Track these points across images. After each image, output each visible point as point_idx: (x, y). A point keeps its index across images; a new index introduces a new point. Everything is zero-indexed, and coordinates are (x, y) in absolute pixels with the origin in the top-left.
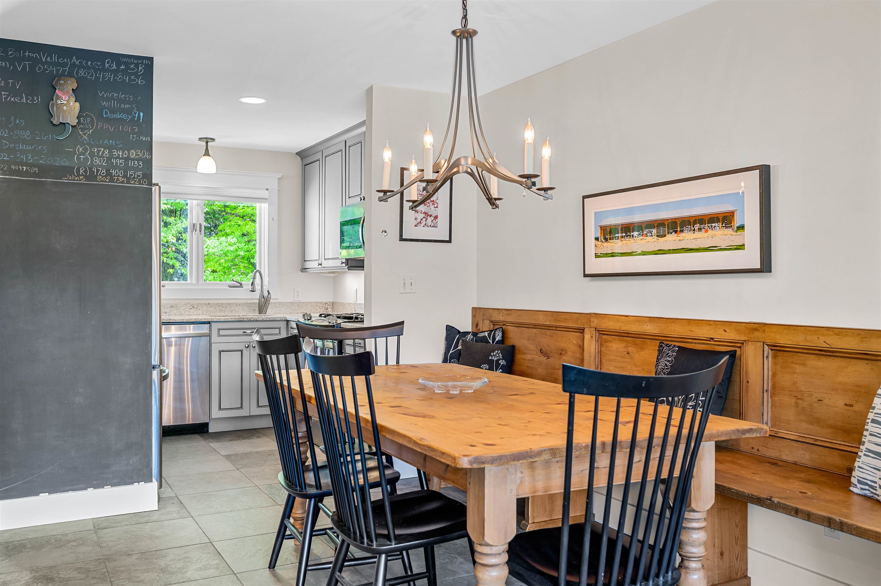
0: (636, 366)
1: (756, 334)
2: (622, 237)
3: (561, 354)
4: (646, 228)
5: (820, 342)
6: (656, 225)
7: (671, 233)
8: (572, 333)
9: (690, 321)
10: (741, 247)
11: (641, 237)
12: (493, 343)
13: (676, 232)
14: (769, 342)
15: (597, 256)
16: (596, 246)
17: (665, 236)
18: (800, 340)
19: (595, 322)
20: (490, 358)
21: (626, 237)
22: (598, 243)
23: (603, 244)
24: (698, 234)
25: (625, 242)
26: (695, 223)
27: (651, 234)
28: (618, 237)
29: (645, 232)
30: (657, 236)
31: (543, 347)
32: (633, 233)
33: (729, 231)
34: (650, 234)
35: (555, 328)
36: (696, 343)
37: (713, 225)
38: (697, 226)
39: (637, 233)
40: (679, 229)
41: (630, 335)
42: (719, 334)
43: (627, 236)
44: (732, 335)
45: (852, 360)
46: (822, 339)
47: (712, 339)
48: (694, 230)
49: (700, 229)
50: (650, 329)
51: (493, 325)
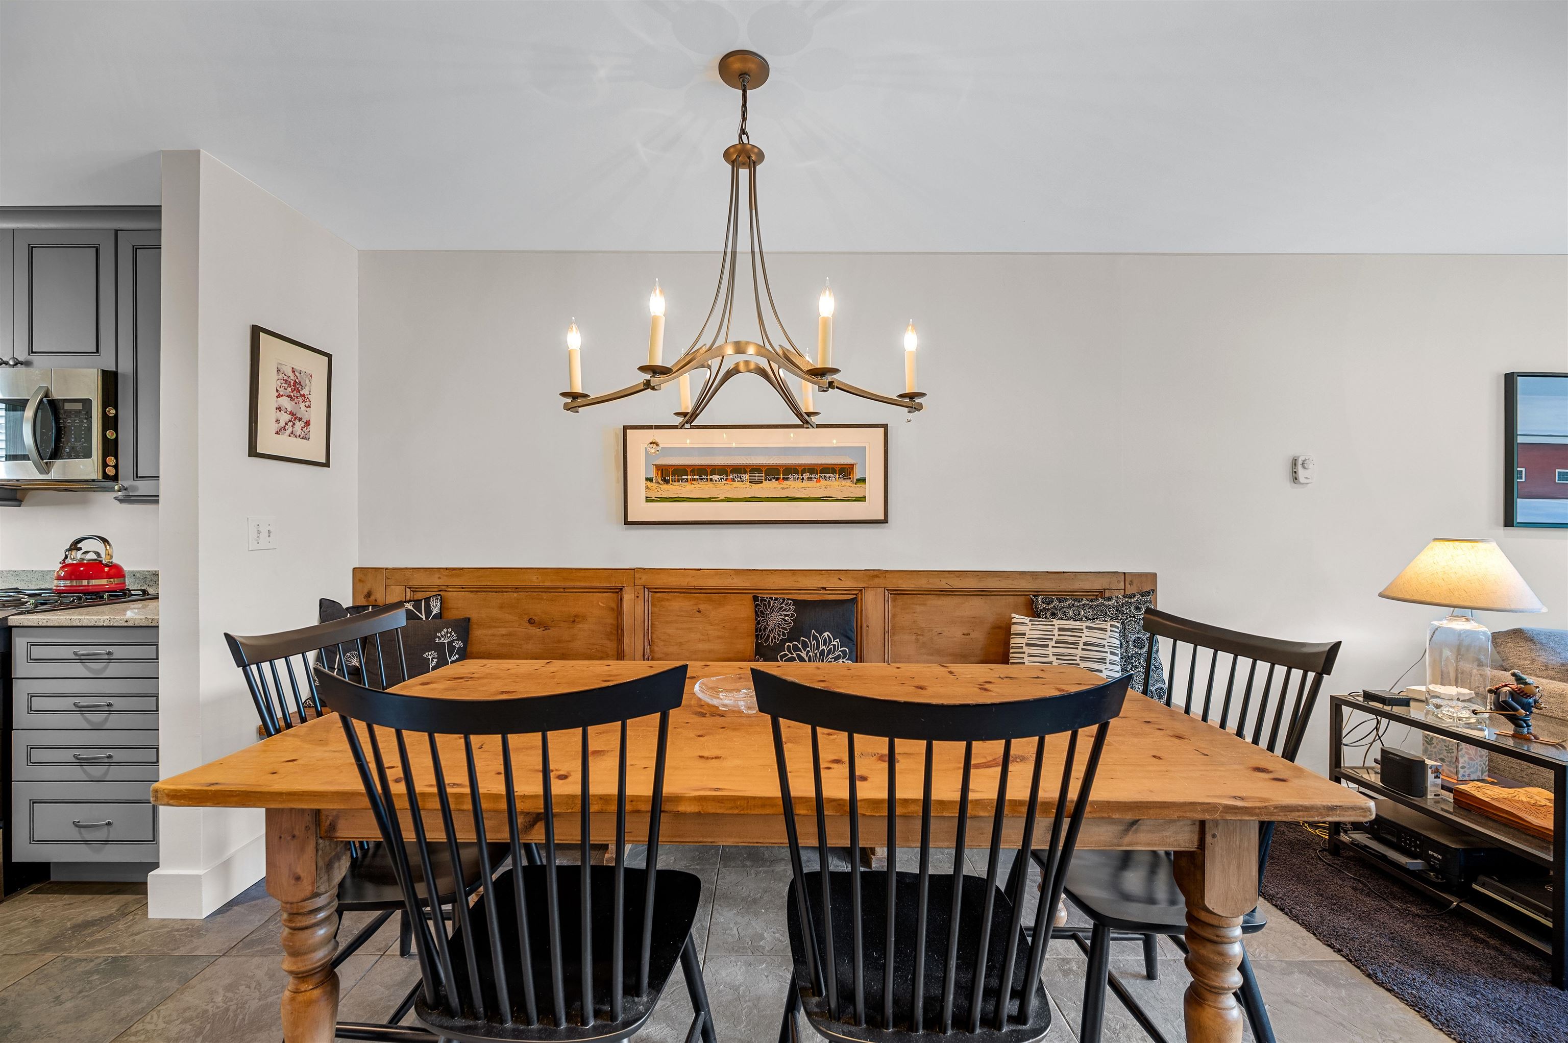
0: (711, 624)
1: (877, 580)
2: (694, 480)
3: (574, 622)
4: (732, 472)
5: (943, 584)
6: (748, 470)
7: (770, 480)
8: (595, 594)
9: (794, 572)
10: (862, 499)
11: (725, 482)
12: (427, 618)
13: (777, 479)
14: (890, 587)
15: (648, 500)
16: (647, 488)
17: (761, 482)
18: (923, 583)
19: (644, 579)
20: (437, 640)
21: (700, 480)
22: (649, 484)
23: (660, 486)
24: (806, 483)
25: (699, 486)
26: (804, 471)
27: (741, 478)
28: (687, 479)
29: (731, 477)
30: (750, 482)
31: (536, 616)
32: (711, 477)
33: (848, 483)
34: (739, 479)
35: (562, 590)
36: (800, 594)
37: (828, 475)
38: (806, 476)
39: (718, 477)
40: (782, 477)
41: (702, 591)
42: (832, 583)
43: (702, 479)
44: (848, 584)
45: (972, 597)
46: (944, 581)
47: (824, 588)
48: (803, 479)
49: (810, 479)
50: (738, 582)
51: (412, 593)
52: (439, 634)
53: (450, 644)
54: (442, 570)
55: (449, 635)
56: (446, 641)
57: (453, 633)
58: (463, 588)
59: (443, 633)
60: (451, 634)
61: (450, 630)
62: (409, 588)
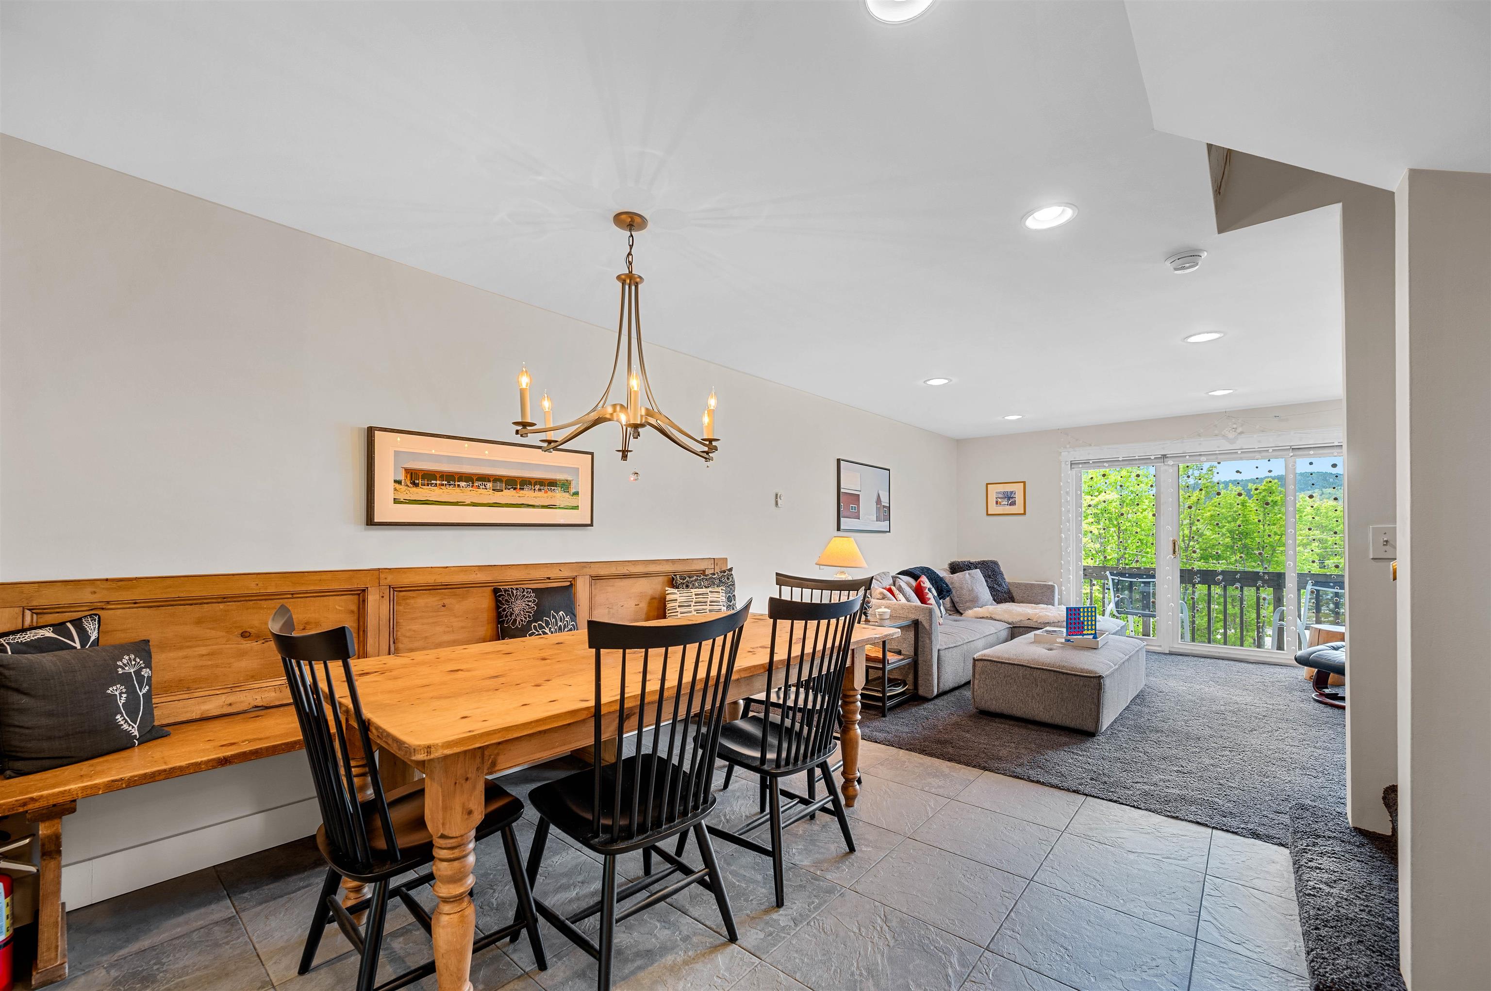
0: (456, 617)
1: (585, 570)
2: (443, 485)
3: (304, 629)
4: (478, 480)
5: (624, 570)
6: (492, 480)
7: (509, 489)
8: (331, 597)
9: (526, 566)
10: (576, 508)
11: (471, 489)
13: (515, 489)
14: (593, 574)
15: (396, 501)
16: (395, 489)
17: (502, 491)
18: (613, 570)
19: (390, 579)
20: (120, 671)
21: (448, 486)
22: (397, 486)
23: (409, 489)
24: (537, 493)
25: (447, 491)
26: (535, 484)
27: (485, 486)
28: (436, 484)
29: (477, 484)
30: (493, 490)
31: (252, 628)
32: (458, 483)
33: (567, 495)
34: (484, 487)
35: (290, 596)
36: (530, 584)
37: (553, 488)
38: (537, 487)
39: (465, 483)
40: (518, 487)
41: (448, 587)
42: (554, 573)
43: (450, 485)
44: (566, 573)
45: (641, 578)
46: (626, 568)
47: (549, 578)
48: (535, 490)
49: (540, 490)
50: (481, 577)
51: (35, 616)
52: (119, 663)
53: (138, 673)
54: (99, 582)
55: (133, 663)
56: (132, 671)
57: (138, 660)
58: (135, 603)
59: (125, 661)
60: (136, 662)
61: (132, 657)
62: (29, 610)
